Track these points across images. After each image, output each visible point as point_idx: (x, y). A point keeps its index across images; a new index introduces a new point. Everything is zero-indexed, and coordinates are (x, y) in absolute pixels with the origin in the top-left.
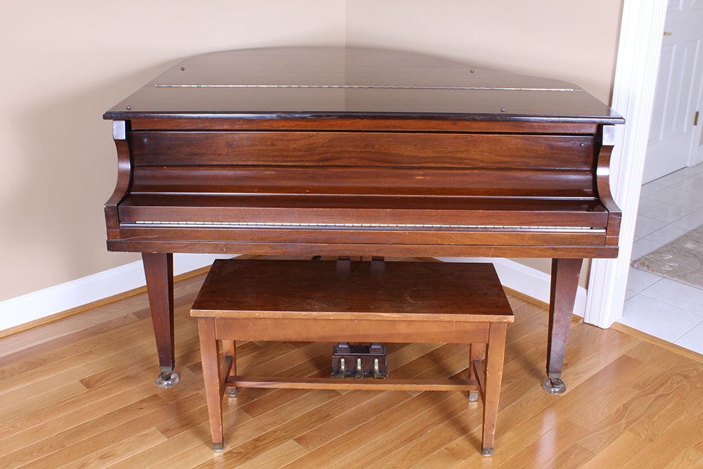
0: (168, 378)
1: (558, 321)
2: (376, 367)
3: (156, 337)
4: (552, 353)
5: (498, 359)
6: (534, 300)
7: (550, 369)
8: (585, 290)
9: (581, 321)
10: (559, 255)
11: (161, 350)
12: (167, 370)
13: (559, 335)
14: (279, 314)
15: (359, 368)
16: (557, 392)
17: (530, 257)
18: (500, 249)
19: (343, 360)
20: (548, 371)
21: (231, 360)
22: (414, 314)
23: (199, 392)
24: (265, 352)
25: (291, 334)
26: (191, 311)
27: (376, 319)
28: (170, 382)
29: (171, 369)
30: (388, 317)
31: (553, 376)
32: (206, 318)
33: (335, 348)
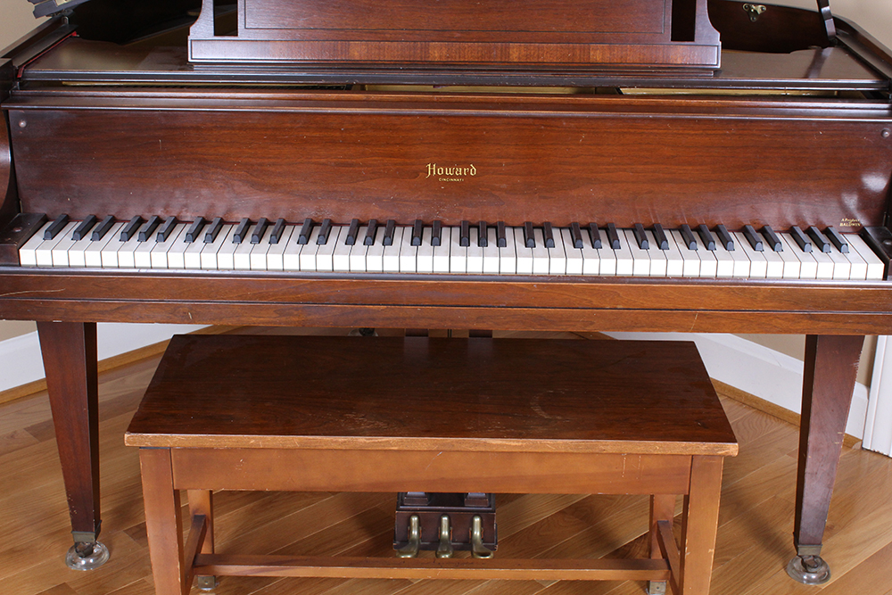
0: (88, 553)
1: (816, 450)
2: (477, 533)
3: (65, 477)
4: (805, 508)
5: (706, 526)
6: (769, 405)
7: (801, 539)
8: (864, 389)
9: (857, 446)
10: (819, 329)
11: (74, 500)
12: (86, 538)
13: (819, 476)
14: (294, 441)
15: (445, 533)
16: (814, 581)
17: (767, 332)
18: (709, 317)
19: (415, 519)
20: (796, 542)
21: (203, 524)
22: (549, 441)
23: (145, 578)
24: (270, 502)
25: (316, 477)
26: (126, 436)
27: (478, 449)
28: (91, 561)
29: (92, 536)
30: (500, 445)
31: (807, 551)
32: (154, 450)
33: (401, 498)
